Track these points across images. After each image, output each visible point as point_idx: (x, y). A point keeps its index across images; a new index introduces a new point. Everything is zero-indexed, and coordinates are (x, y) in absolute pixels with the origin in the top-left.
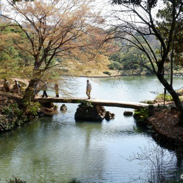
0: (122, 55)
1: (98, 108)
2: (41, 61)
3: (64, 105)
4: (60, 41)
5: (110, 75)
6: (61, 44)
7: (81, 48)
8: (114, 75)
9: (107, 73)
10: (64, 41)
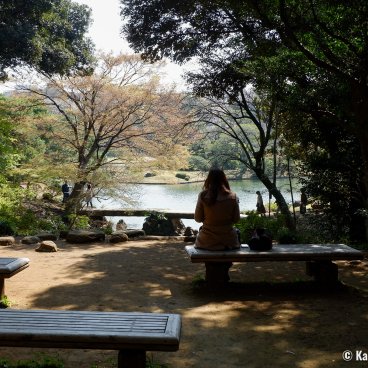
0: (208, 145)
1: (173, 221)
2: (89, 156)
3: (121, 222)
4: (119, 126)
5: (187, 180)
6: (121, 131)
7: (147, 135)
8: (194, 180)
9: (183, 177)
10: (125, 125)
